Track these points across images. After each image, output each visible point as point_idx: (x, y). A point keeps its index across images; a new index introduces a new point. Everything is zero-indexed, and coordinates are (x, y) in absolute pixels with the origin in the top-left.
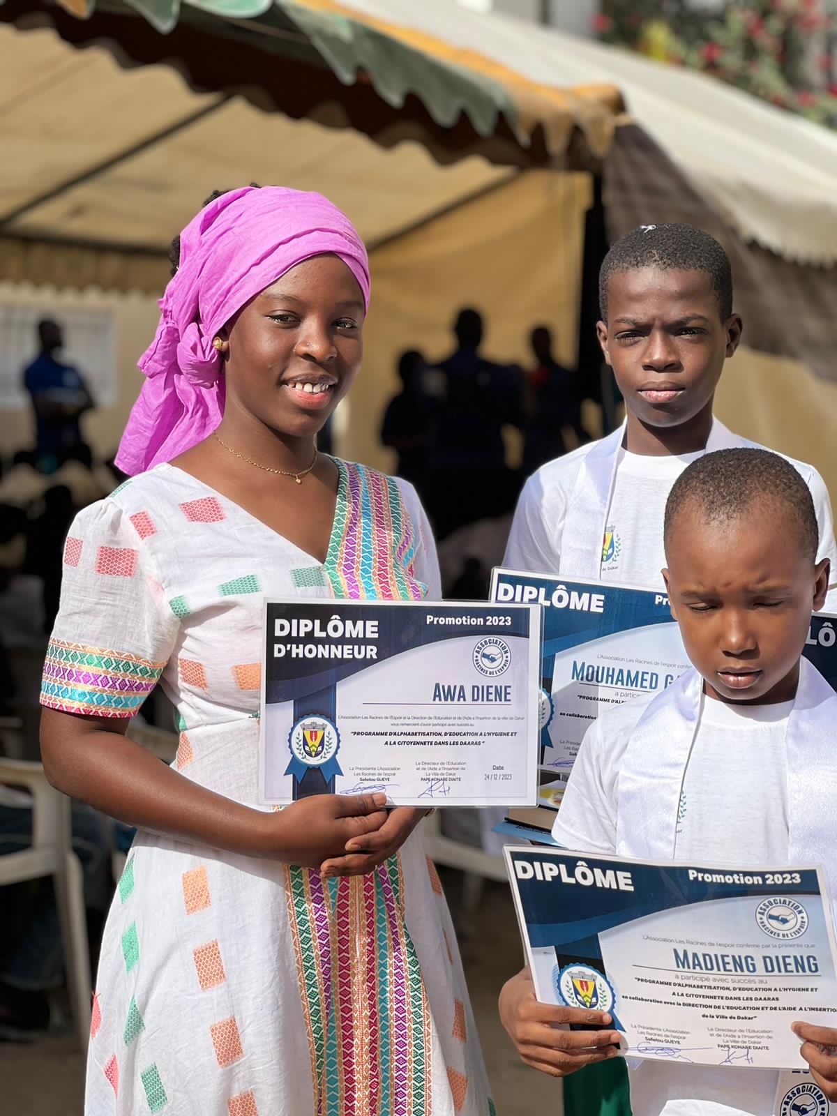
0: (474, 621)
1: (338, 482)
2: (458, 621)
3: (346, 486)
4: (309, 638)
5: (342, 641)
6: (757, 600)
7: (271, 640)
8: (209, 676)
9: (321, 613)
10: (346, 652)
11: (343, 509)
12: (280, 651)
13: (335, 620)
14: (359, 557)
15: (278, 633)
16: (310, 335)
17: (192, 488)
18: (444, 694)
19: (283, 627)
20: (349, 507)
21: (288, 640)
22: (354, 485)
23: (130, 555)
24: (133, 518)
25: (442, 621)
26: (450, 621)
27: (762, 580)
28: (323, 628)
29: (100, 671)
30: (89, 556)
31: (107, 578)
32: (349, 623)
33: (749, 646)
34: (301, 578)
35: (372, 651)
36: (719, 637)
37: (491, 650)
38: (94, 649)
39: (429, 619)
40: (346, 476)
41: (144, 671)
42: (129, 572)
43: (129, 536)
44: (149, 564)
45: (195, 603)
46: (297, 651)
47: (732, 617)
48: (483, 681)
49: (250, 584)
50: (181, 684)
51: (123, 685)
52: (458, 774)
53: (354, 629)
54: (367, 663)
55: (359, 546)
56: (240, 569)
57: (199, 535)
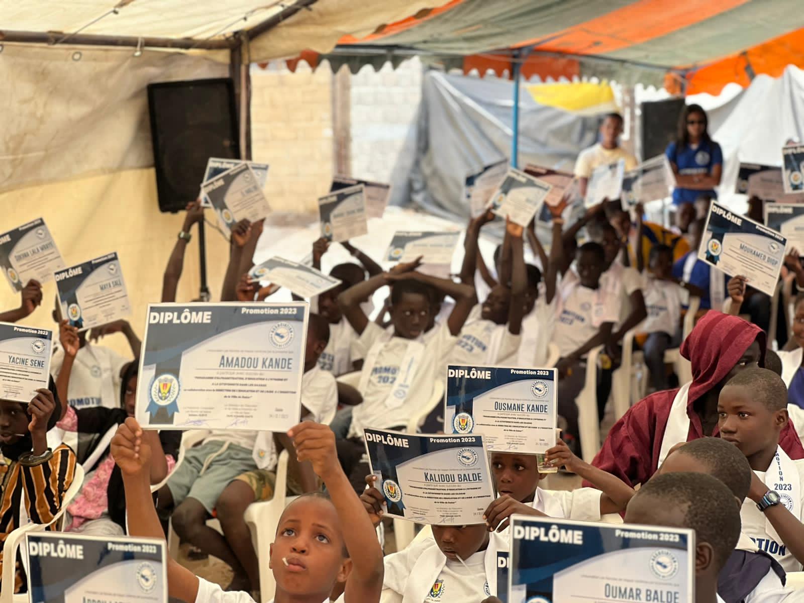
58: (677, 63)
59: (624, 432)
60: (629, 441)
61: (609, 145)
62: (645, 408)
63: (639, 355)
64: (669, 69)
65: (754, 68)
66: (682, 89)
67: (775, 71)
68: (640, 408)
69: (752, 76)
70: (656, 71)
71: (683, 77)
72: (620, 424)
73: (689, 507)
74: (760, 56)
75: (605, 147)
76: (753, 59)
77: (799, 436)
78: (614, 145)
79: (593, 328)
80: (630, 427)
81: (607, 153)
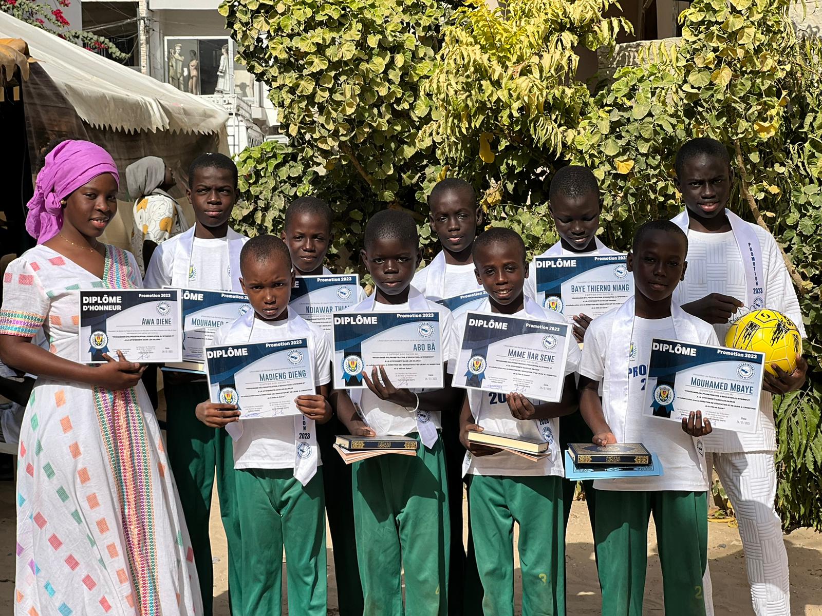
0: (156, 296)
1: (105, 252)
2: (151, 296)
3: (108, 253)
4: (96, 303)
5: (108, 304)
6: (275, 285)
7: (82, 304)
8: (62, 321)
9: (100, 294)
10: (109, 308)
11: (108, 262)
12: (85, 308)
13: (105, 297)
14: (115, 278)
15: (84, 302)
16: (100, 202)
17: (53, 254)
18: (146, 322)
19: (86, 300)
20: (110, 260)
21: (88, 304)
22: (111, 253)
23: (31, 277)
24: (31, 264)
25: (145, 296)
26: (147, 296)
27: (277, 278)
28: (101, 300)
29: (23, 320)
30: (16, 278)
31: (22, 286)
32: (110, 298)
33: (274, 300)
34: (94, 284)
35: (119, 307)
36: (264, 298)
37: (163, 306)
38: (20, 312)
39: (140, 295)
40: (108, 249)
41: (39, 320)
42: (30, 283)
43: (30, 271)
44: (38, 280)
45: (56, 293)
46: (92, 308)
47: (268, 291)
48: (160, 317)
49: (76, 287)
50: (50, 325)
51: (31, 325)
52: (152, 351)
53: (112, 300)
54: (118, 312)
55: (115, 274)
56: (72, 282)
57: (55, 270)
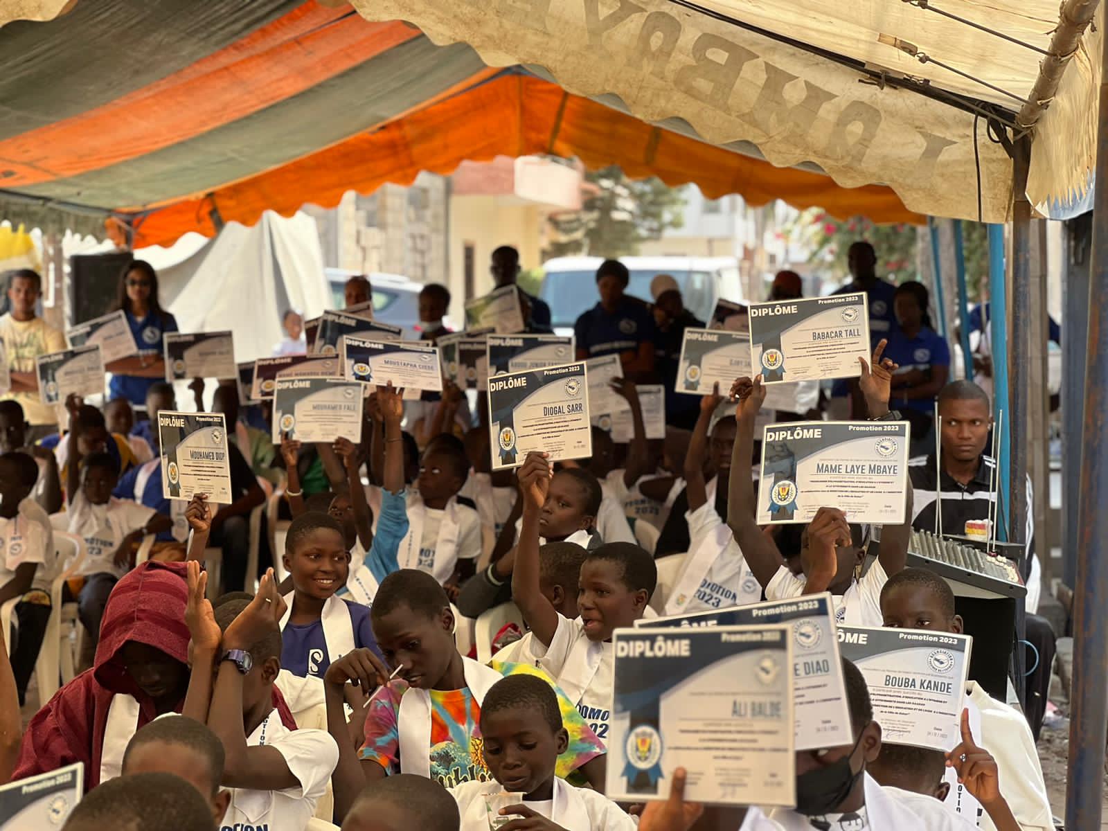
58: (123, 205)
59: (50, 721)
60: (60, 735)
61: (21, 316)
62: (80, 689)
63: (72, 608)
64: (110, 212)
65: (223, 214)
66: (128, 240)
67: (249, 218)
68: (75, 688)
69: (219, 225)
70: (94, 215)
71: (129, 223)
72: (47, 711)
73: (139, 825)
74: (231, 198)
75: (17, 319)
76: (222, 203)
77: (291, 712)
78: (29, 314)
79: (9, 572)
80: (61, 716)
81: (20, 326)
